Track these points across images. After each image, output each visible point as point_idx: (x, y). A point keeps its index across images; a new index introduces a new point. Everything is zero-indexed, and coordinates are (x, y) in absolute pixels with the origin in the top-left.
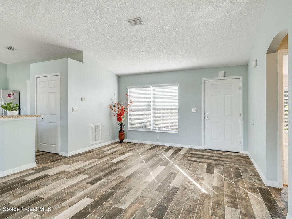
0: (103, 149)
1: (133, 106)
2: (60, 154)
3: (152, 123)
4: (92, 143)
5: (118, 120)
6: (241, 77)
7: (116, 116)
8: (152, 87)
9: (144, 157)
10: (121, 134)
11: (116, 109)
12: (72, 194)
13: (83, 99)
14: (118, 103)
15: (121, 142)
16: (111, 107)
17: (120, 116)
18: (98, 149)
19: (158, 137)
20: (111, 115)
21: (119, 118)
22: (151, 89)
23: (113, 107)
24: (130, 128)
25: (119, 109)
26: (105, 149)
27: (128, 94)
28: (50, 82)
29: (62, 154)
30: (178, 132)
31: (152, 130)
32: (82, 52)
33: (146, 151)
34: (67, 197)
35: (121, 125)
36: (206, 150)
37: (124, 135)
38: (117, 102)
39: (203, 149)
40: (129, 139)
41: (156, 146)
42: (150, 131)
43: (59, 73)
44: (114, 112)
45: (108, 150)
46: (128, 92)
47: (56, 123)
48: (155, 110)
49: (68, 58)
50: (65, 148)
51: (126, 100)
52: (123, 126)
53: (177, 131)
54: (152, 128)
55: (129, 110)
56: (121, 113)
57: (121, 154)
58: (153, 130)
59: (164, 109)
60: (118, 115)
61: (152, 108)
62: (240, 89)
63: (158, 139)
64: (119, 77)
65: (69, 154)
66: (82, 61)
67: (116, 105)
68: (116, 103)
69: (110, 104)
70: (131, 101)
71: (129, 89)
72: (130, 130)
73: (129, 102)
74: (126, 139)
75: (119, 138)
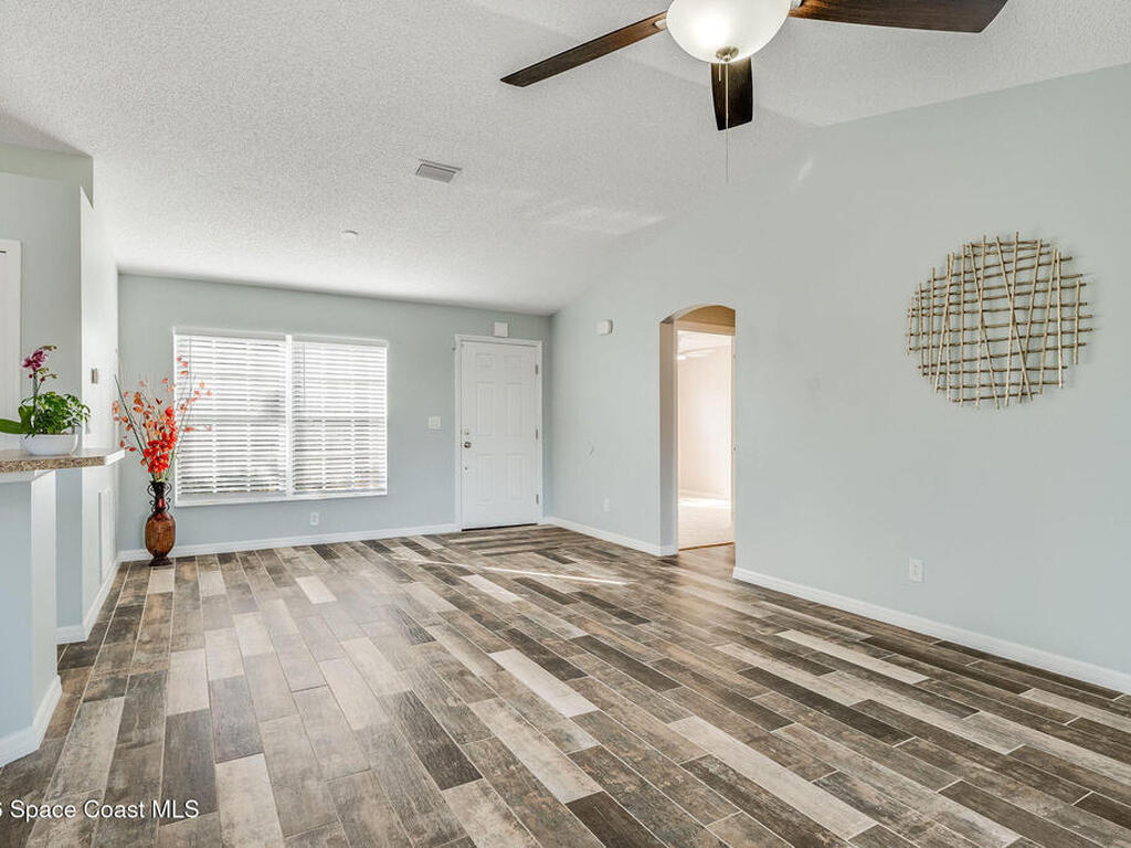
3: (291, 469)
6: (539, 344)
8: (293, 340)
14: (139, 393)
19: (315, 518)
24: (180, 498)
30: (385, 493)
31: (290, 497)
35: (160, 488)
36: (467, 531)
39: (456, 528)
42: (285, 499)
46: (177, 349)
53: (383, 490)
54: (289, 489)
58: (295, 493)
59: (331, 421)
61: (288, 414)
62: (537, 372)
63: (316, 524)
71: (176, 338)
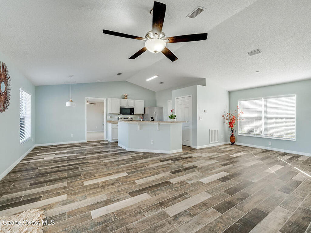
0: (219, 147)
1: (243, 116)
2: (192, 147)
3: (263, 130)
4: (211, 142)
5: (230, 127)
7: (229, 123)
8: (264, 99)
9: (259, 157)
10: (232, 138)
11: (228, 118)
12: (214, 168)
13: (206, 111)
14: (230, 113)
15: (233, 144)
16: (224, 116)
17: (231, 124)
18: (216, 147)
19: (270, 143)
20: (224, 122)
21: (231, 125)
22: (263, 100)
23: (225, 117)
24: (240, 133)
25: (230, 118)
26: (221, 147)
27: (239, 106)
28: (185, 101)
29: (193, 147)
30: (295, 140)
32: (205, 79)
33: (259, 153)
34: (212, 169)
35: (232, 131)
37: (235, 138)
38: (228, 112)
40: (239, 142)
41: (268, 151)
42: (261, 137)
43: (191, 95)
44: (226, 121)
45: (224, 148)
46: (239, 104)
47: (189, 127)
48: (267, 119)
49: (198, 85)
50: (195, 143)
51: (237, 111)
52: (234, 132)
54: (263, 135)
55: (239, 119)
56: (232, 121)
57: (236, 152)
58: (264, 136)
59: (277, 118)
60: (230, 122)
61: (263, 117)
63: (271, 145)
64: (230, 93)
65: (198, 147)
66: (205, 85)
67: (228, 114)
68: (227, 114)
69: (223, 114)
70: (242, 111)
71: (239, 102)
72: (239, 135)
73: (239, 113)
74: (236, 142)
75: (231, 140)
